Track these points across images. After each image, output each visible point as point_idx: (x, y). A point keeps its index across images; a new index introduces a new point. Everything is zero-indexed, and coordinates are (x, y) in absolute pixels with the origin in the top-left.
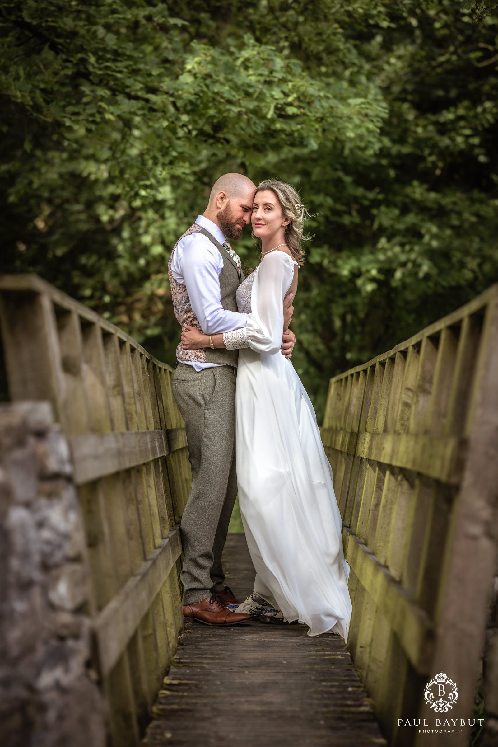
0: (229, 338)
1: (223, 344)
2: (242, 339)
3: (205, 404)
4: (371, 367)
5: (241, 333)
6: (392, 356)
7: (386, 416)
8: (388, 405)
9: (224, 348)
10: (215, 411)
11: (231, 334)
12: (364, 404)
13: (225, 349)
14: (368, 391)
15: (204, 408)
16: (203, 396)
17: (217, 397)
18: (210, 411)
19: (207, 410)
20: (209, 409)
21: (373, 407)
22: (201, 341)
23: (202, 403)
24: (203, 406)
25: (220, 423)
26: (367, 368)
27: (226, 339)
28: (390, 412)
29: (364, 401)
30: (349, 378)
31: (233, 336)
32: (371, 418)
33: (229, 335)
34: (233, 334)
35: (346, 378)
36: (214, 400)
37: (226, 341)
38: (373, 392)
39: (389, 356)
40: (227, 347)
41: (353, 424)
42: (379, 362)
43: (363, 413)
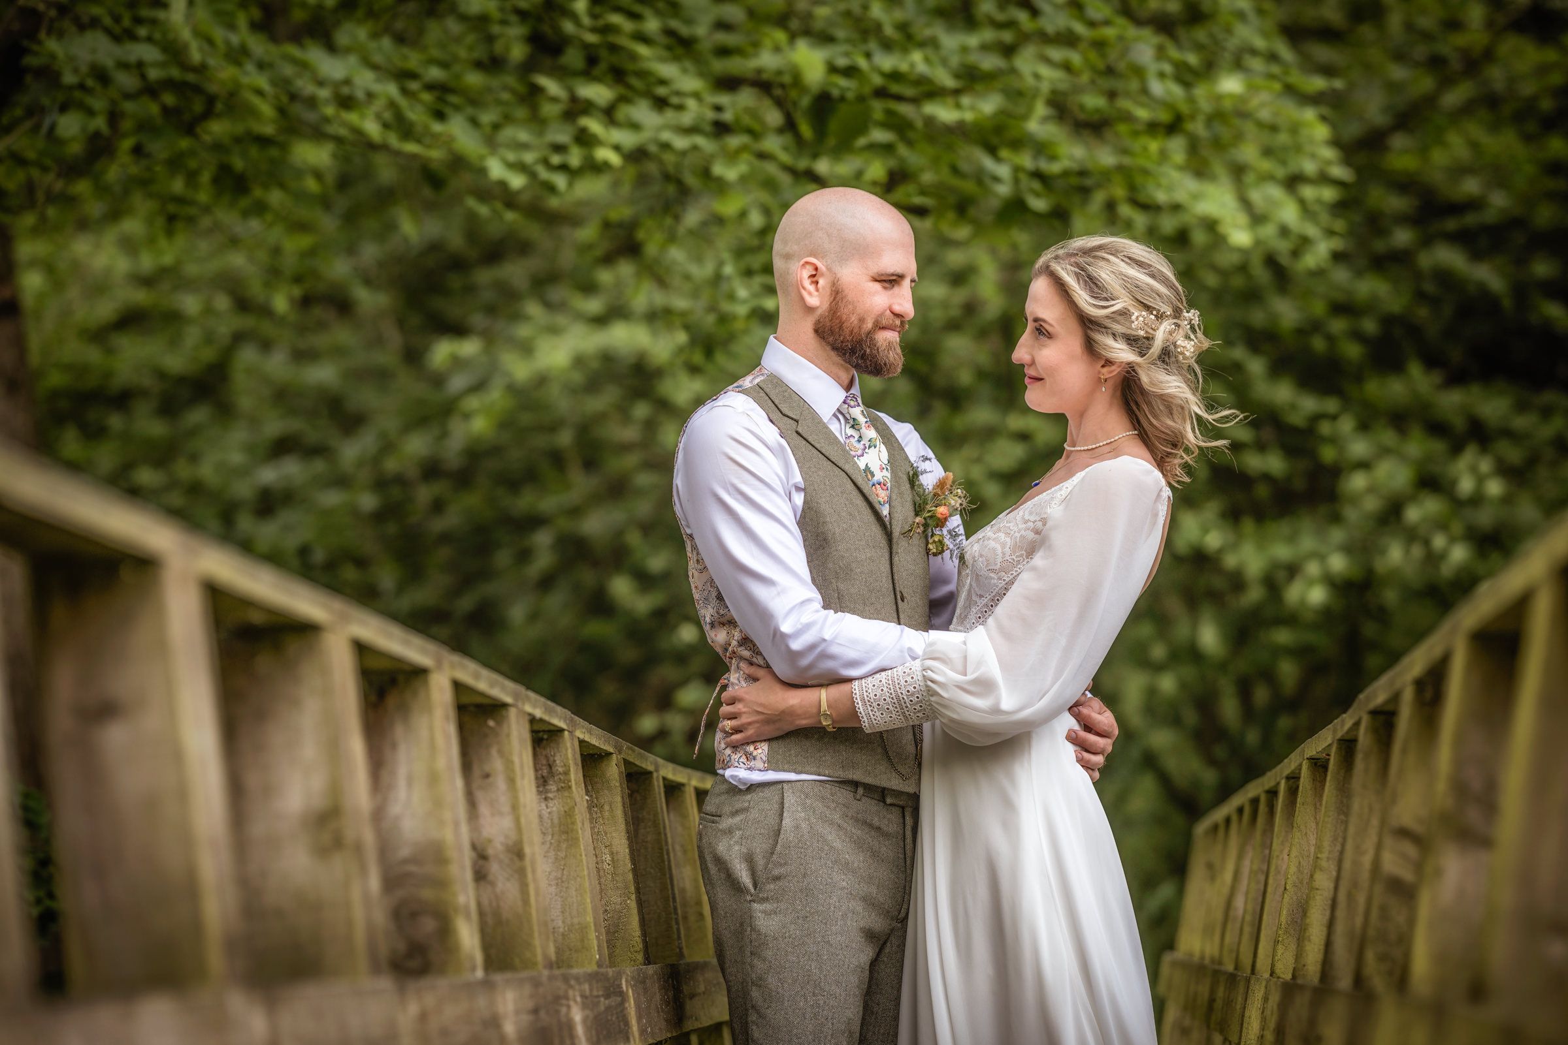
0: (872, 695)
1: (854, 714)
2: (912, 695)
3: (755, 886)
4: (1288, 778)
5: (909, 679)
6: (1347, 732)
7: (1331, 925)
8: (1336, 888)
9: (857, 725)
10: (783, 906)
11: (877, 683)
12: (1270, 889)
13: (861, 729)
14: (1282, 851)
15: (749, 898)
16: (749, 860)
17: (785, 864)
18: (767, 906)
19: (759, 902)
20: (765, 900)
21: (1295, 898)
22: (792, 706)
23: (745, 878)
24: (748, 891)
25: (796, 944)
26: (1278, 784)
27: (863, 700)
28: (1341, 913)
29: (1271, 881)
30: (1235, 818)
31: (885, 689)
32: (1286, 932)
33: (870, 686)
34: (884, 681)
35: (1228, 821)
36: (776, 872)
37: (864, 704)
38: (1294, 853)
39: (1339, 735)
40: (865, 723)
41: (1242, 949)
42: (1311, 759)
43: (1265, 917)
